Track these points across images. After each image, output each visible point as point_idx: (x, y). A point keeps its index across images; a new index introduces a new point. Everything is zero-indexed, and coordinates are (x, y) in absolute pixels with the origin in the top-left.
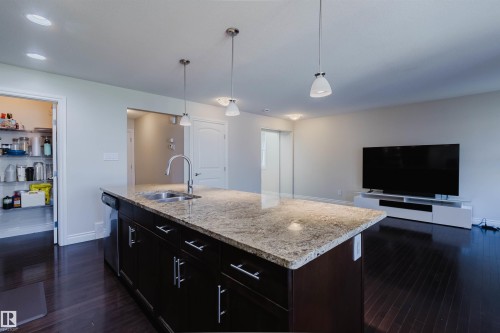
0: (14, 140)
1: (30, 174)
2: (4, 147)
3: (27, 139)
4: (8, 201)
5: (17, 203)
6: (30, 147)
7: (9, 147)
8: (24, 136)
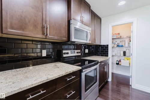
0: (121, 42)
1: (124, 53)
2: (118, 44)
3: (124, 41)
4: (118, 62)
5: (120, 63)
6: (125, 44)
7: (119, 44)
8: (123, 40)
